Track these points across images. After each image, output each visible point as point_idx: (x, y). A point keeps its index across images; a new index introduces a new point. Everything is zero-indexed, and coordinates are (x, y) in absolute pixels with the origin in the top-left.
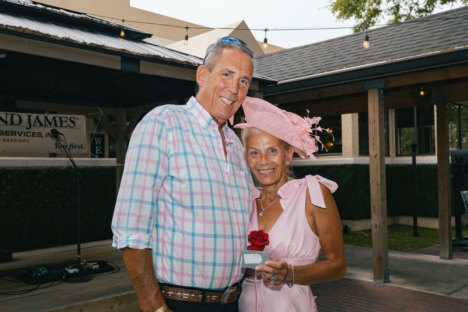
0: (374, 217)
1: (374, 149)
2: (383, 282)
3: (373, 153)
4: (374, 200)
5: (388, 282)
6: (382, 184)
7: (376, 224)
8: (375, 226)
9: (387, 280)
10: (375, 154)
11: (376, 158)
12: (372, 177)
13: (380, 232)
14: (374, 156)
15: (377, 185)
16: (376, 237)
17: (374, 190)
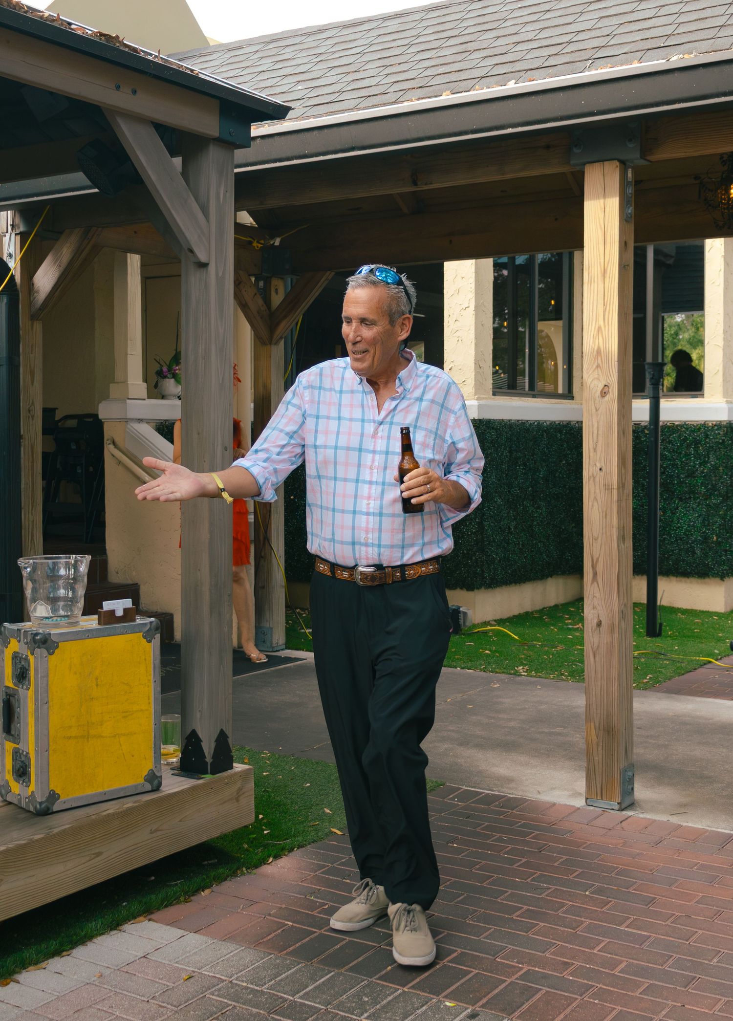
0: (594, 597)
1: (598, 366)
2: (617, 807)
3: (596, 382)
4: (596, 540)
5: (632, 806)
6: (621, 486)
7: (599, 617)
8: (595, 624)
9: (628, 803)
10: (603, 386)
11: (607, 398)
12: (591, 463)
13: (612, 643)
14: (599, 392)
15: (606, 489)
16: (597, 659)
17: (596, 504)
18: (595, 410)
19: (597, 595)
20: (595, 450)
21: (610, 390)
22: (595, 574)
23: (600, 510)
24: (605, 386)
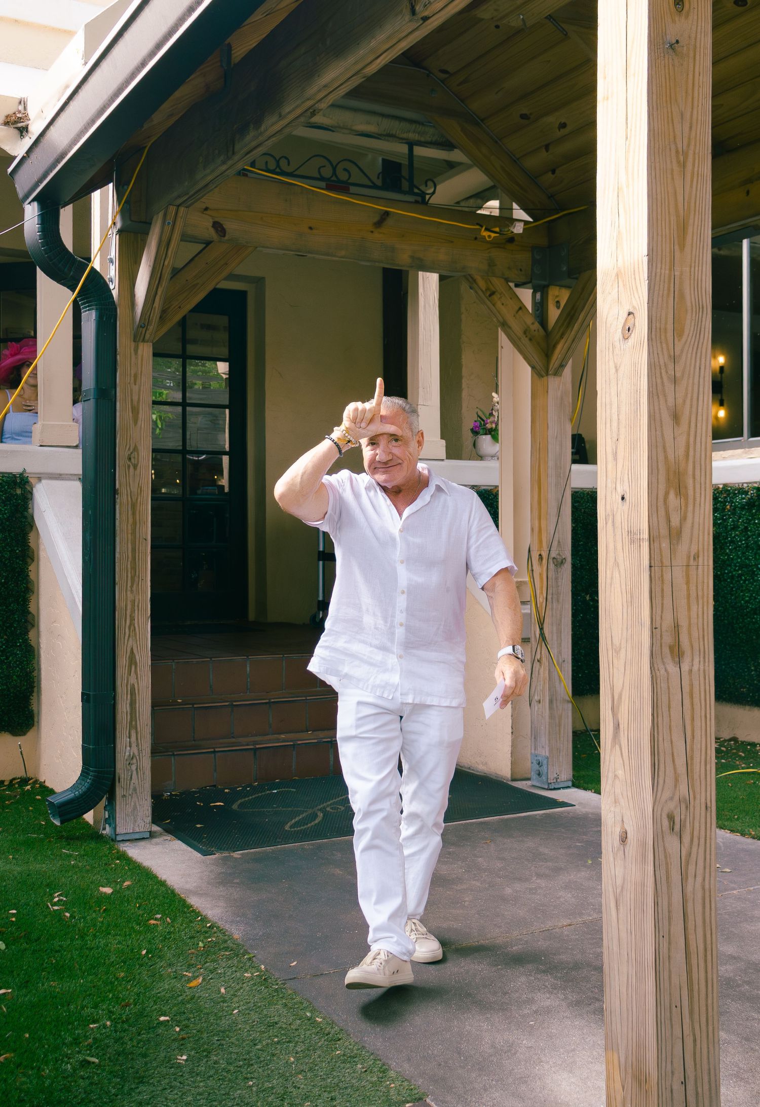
3: (615, 309)
6: (668, 533)
8: (617, 837)
10: (626, 315)
11: (631, 341)
12: (609, 485)
13: (643, 885)
14: (620, 330)
15: (632, 541)
16: (620, 916)
17: (616, 575)
18: (613, 371)
19: (620, 773)
20: (615, 455)
21: (637, 320)
22: (617, 727)
23: (624, 587)
24: (629, 314)
